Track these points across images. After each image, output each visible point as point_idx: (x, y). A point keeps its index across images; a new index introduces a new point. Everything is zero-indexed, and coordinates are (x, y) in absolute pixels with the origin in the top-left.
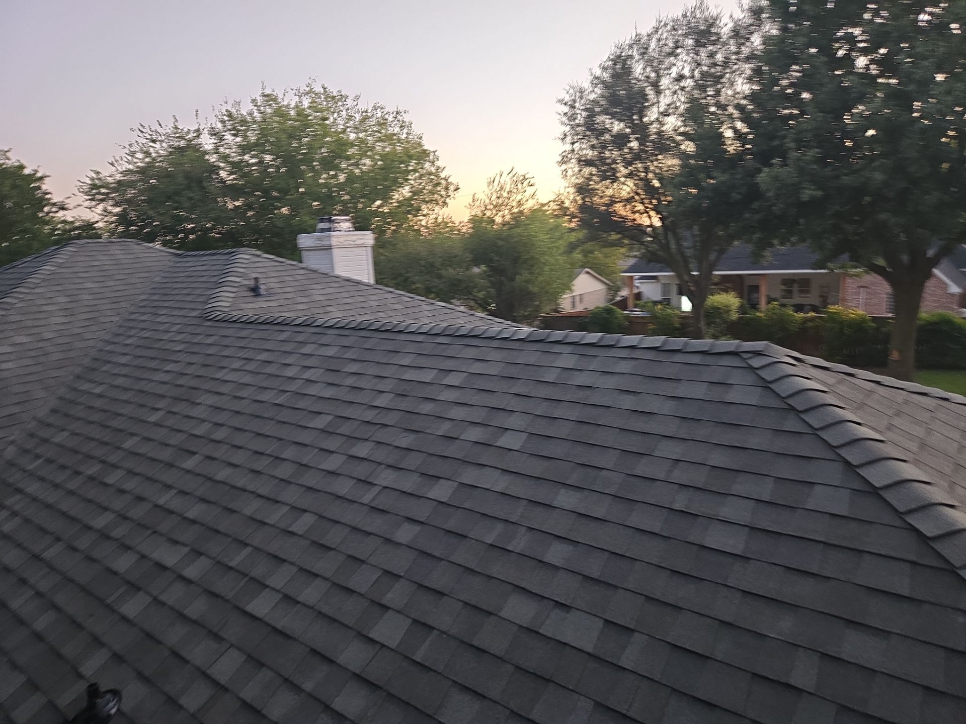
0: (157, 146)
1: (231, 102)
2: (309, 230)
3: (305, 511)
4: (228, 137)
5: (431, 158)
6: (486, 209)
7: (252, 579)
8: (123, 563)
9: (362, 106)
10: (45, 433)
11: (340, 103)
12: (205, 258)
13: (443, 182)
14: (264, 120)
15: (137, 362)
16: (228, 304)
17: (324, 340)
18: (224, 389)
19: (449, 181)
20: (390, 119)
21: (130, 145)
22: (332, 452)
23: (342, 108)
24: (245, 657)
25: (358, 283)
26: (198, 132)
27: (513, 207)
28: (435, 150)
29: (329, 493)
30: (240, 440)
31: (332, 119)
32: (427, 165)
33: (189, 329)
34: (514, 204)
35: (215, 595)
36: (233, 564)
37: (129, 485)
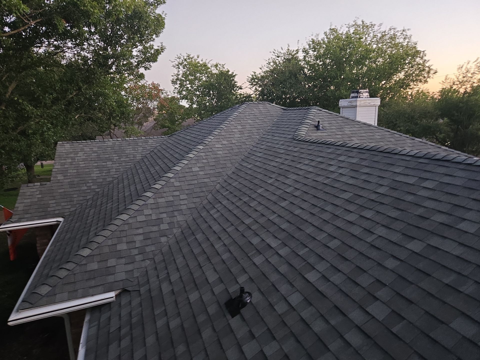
0: (279, 59)
1: (314, 35)
2: (344, 97)
3: (335, 238)
4: (311, 52)
5: (421, 55)
6: (454, 84)
7: (308, 262)
8: (255, 241)
9: (382, 29)
10: (230, 181)
11: (370, 29)
12: (296, 111)
13: (427, 69)
14: (329, 42)
15: (265, 156)
16: (305, 133)
17: (351, 154)
18: (300, 173)
19: (431, 68)
20: (399, 34)
21: (269, 59)
22: (352, 212)
23: (371, 32)
24: (303, 298)
25: (370, 125)
26: (297, 51)
27: (474, 82)
28: (424, 50)
29: (349, 232)
30: (306, 197)
31: (364, 39)
32: (418, 60)
33: (287, 144)
34: (475, 81)
35: (291, 265)
36: (300, 253)
37: (259, 208)
